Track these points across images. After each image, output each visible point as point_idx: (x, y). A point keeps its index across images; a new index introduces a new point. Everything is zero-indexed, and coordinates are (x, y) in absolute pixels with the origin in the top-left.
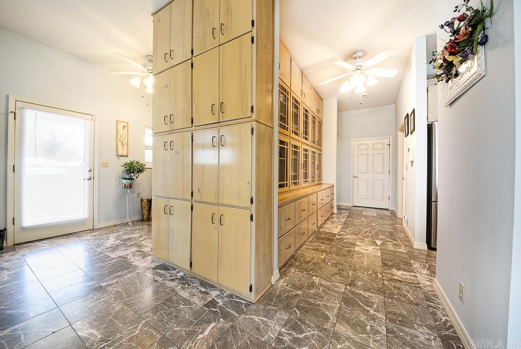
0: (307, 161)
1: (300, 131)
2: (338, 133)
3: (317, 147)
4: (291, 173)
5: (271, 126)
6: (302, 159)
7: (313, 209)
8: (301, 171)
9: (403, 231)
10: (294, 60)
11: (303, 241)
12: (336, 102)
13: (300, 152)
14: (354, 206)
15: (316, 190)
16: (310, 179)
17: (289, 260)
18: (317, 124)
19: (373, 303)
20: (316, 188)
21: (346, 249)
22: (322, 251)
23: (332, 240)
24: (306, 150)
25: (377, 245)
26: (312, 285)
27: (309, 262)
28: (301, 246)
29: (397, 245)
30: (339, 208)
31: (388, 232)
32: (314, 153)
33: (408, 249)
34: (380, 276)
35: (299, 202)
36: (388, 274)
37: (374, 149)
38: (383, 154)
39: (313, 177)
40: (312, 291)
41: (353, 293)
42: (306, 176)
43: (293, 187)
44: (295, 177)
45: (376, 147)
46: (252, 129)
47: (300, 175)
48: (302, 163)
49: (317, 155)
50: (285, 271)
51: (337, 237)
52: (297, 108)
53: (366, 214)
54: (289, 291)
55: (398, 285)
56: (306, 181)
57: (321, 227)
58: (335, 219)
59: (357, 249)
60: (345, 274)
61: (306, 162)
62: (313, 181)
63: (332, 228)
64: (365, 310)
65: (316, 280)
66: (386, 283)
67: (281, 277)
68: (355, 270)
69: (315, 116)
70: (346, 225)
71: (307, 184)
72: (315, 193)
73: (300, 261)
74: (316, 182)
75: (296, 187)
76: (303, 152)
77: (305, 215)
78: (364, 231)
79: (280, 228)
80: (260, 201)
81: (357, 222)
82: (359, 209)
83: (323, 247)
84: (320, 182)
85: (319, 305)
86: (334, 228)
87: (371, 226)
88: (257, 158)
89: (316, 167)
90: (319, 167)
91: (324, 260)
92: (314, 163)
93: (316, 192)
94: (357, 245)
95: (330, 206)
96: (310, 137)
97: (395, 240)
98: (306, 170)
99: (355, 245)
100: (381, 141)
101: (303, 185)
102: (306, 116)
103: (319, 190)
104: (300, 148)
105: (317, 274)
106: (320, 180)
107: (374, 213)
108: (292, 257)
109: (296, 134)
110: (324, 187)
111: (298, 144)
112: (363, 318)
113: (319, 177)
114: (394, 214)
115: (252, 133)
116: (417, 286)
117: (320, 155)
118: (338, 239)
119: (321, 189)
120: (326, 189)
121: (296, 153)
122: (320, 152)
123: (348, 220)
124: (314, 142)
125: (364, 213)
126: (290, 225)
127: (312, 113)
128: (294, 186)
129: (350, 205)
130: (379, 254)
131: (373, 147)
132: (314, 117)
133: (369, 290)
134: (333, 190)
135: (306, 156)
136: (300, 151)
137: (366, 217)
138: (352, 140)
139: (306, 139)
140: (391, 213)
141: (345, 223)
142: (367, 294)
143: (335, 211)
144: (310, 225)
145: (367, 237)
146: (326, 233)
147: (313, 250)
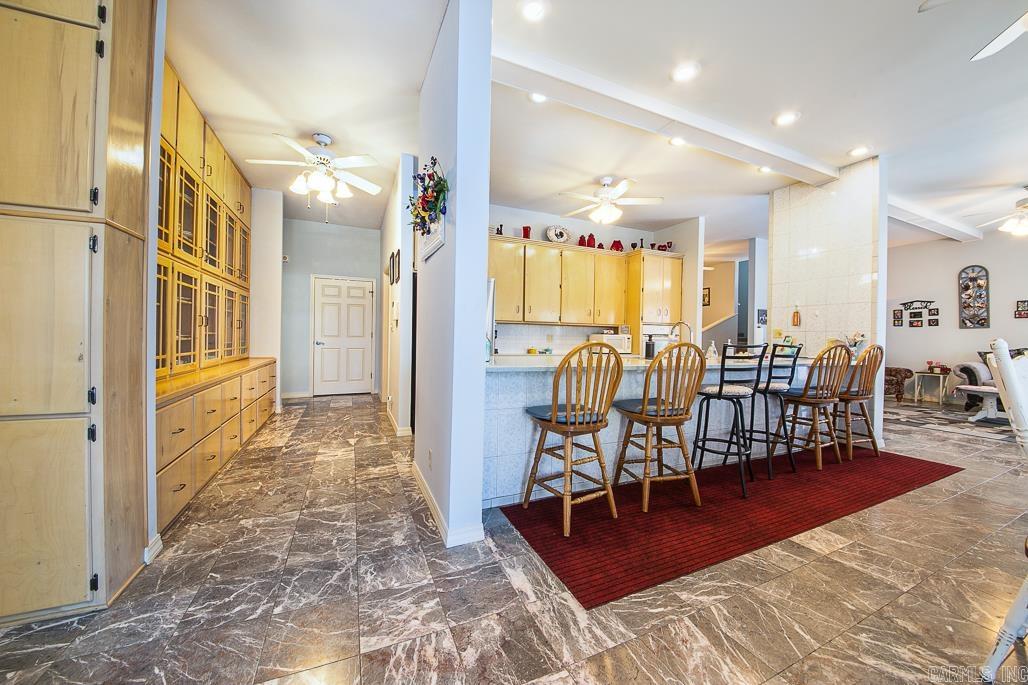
0: (214, 310)
1: (199, 244)
2: (284, 258)
3: (238, 281)
4: (174, 337)
5: (141, 236)
6: (202, 306)
7: (232, 409)
8: (201, 333)
9: (387, 419)
10: (187, 91)
11: (211, 474)
12: (282, 198)
13: (198, 291)
14: (315, 396)
15: (236, 371)
16: (221, 349)
17: (182, 513)
18: (238, 235)
19: (341, 515)
20: (236, 368)
21: (301, 464)
22: (255, 480)
23: (274, 458)
24: (212, 287)
25: (350, 445)
26: (242, 531)
27: (229, 503)
28: (207, 484)
29: (377, 438)
30: (286, 403)
31: (367, 424)
32: (230, 293)
33: (390, 439)
34: (352, 482)
35: (203, 396)
36: (361, 476)
37: (349, 296)
38: (363, 306)
39: (230, 345)
40: (241, 540)
41: (312, 515)
42: (212, 343)
43: (180, 367)
44: (186, 346)
45: (353, 292)
46: (94, 240)
47: (197, 341)
48: (203, 314)
49: (237, 299)
50: (174, 535)
51: (284, 450)
52: (190, 193)
53: (337, 405)
54: (190, 559)
55: (373, 484)
56: (212, 354)
57: (249, 442)
58: (278, 424)
59: (319, 458)
60: (299, 497)
61: (212, 313)
62: (230, 353)
63: (273, 439)
64: (329, 526)
65: (248, 523)
66: (359, 486)
67: (167, 545)
68: (316, 486)
69: (233, 217)
70: (300, 428)
71: (214, 360)
72: (236, 376)
73: (209, 509)
74: (236, 354)
75: (188, 367)
76: (204, 291)
77: (213, 421)
78: (331, 431)
79: (160, 450)
80: (114, 395)
81: (320, 420)
82: (325, 399)
83: (257, 473)
84: (245, 355)
85: (257, 551)
86: (278, 438)
87: (342, 422)
88: (107, 303)
89: (236, 324)
90: (244, 324)
91: (260, 492)
92: (230, 315)
93: (240, 375)
94: (320, 454)
95: (267, 402)
96: (222, 259)
97: (375, 433)
98: (212, 329)
99: (316, 454)
100: (361, 284)
101: (205, 362)
102: (214, 215)
103: (245, 369)
104: (199, 281)
105: (247, 515)
106: (244, 351)
107: (349, 402)
108: (188, 507)
109: (188, 249)
110: (253, 364)
111: (195, 274)
112: (327, 535)
113: (244, 344)
114: (377, 398)
115: (93, 248)
116: (395, 476)
117: (244, 298)
118: (286, 454)
119: (248, 368)
120: (261, 367)
121: (187, 293)
122: (245, 293)
123: (304, 421)
124: (231, 272)
125: (332, 405)
126: (182, 443)
127: (226, 209)
128: (181, 365)
129: (307, 395)
130: (353, 456)
131: (349, 292)
132: (231, 219)
133: (337, 503)
134: (274, 370)
135: (212, 300)
136: (198, 288)
137: (335, 410)
138: (312, 277)
139: (213, 263)
140: (374, 399)
141: (298, 426)
142: (332, 509)
143: (278, 409)
144: (226, 441)
145: (336, 439)
146: (262, 450)
147: (235, 483)
